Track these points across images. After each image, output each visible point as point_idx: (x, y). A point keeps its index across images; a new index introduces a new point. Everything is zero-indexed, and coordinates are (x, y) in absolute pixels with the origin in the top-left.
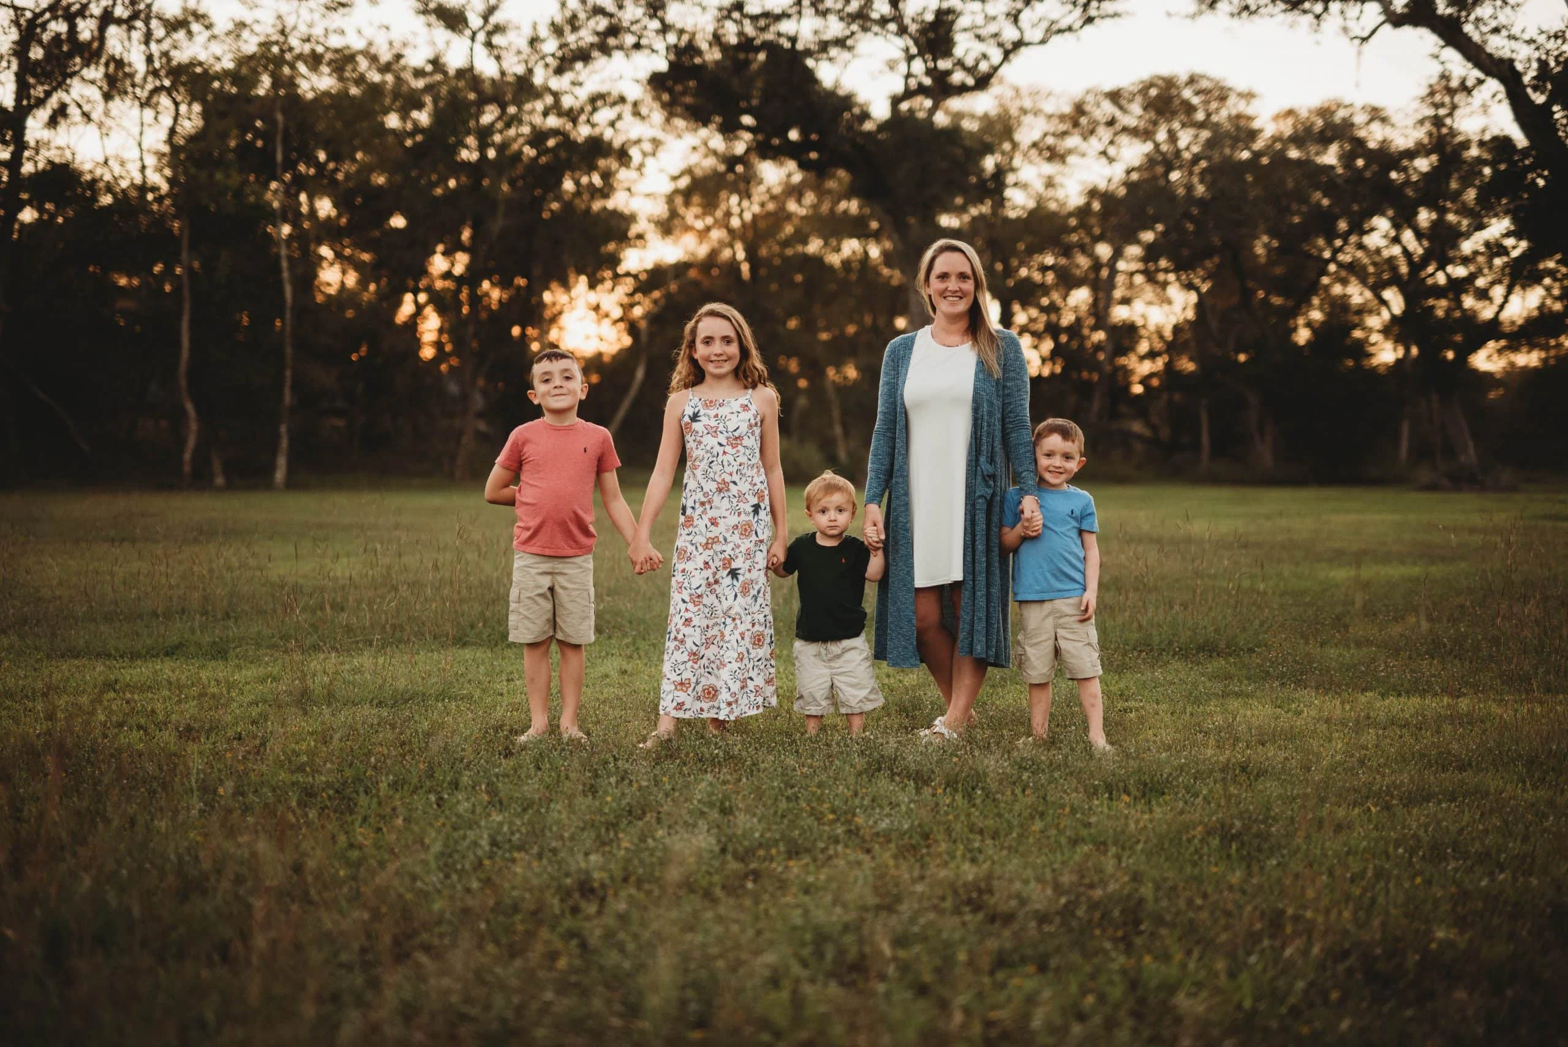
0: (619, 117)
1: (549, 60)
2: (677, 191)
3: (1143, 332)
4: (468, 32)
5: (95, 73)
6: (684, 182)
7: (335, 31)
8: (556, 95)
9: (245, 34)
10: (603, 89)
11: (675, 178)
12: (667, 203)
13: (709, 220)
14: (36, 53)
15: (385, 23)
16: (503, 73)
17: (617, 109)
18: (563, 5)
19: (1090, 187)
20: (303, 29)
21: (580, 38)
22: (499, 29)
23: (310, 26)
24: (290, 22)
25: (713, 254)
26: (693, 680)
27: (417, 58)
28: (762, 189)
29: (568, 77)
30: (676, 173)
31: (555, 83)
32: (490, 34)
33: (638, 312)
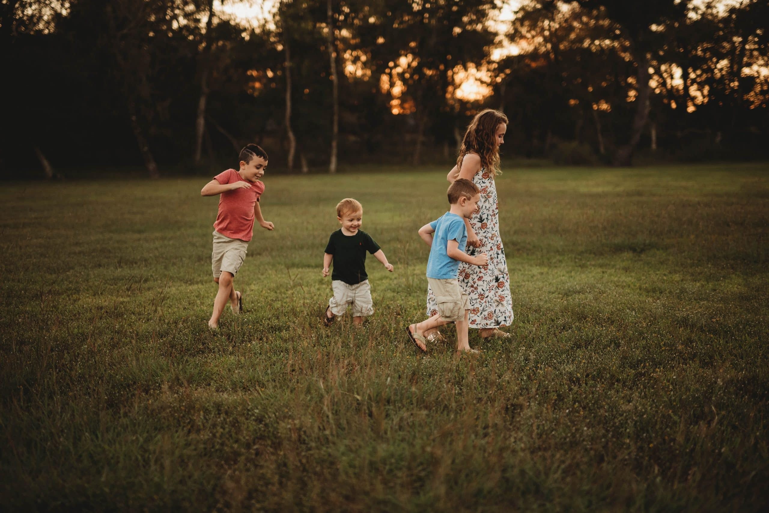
2: (517, 19)
3: (758, 81)
6: (520, 15)
11: (516, 13)
12: (512, 25)
13: (533, 33)
19: (730, 7)
25: (536, 49)
26: (481, 309)
28: (560, 16)
30: (516, 10)
33: (499, 80)
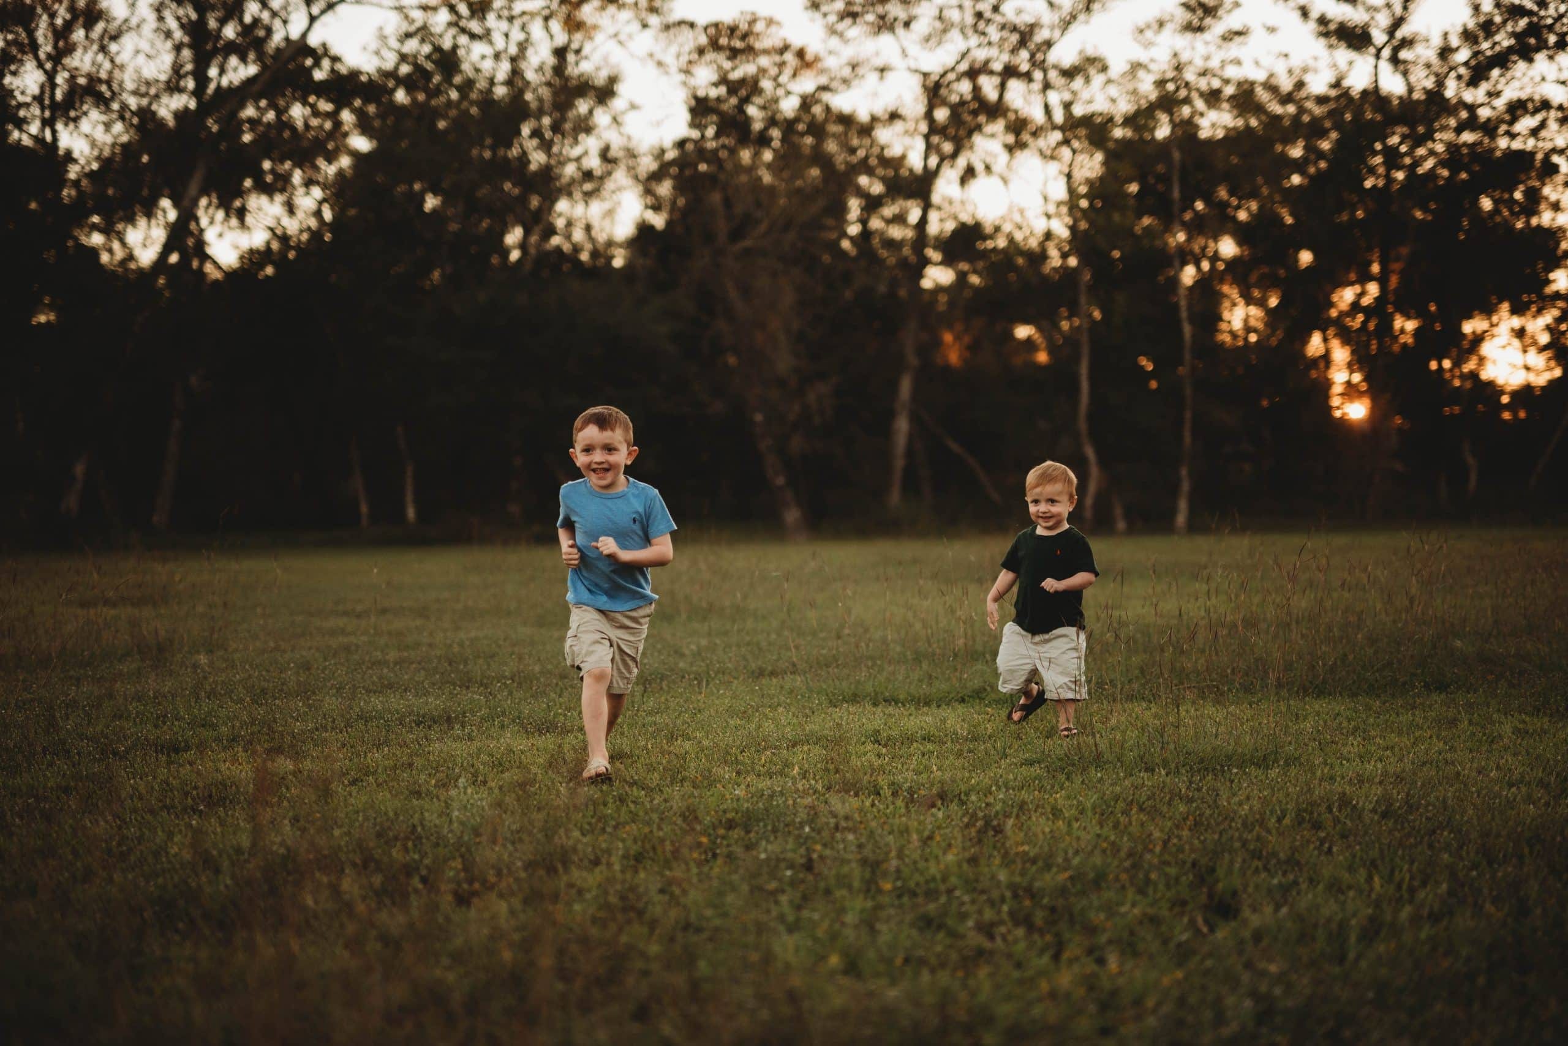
0: (1543, 125)
1: (1462, 70)
4: (1372, 50)
5: (998, 126)
7: (1231, 61)
8: (1472, 108)
9: (1141, 74)
10: (1524, 96)
14: (941, 114)
15: (1285, 51)
16: (1411, 90)
17: (1539, 117)
18: (1476, 8)
20: (1199, 63)
21: (1495, 44)
22: (1407, 43)
23: (1207, 58)
24: (1184, 57)
27: (1318, 84)
29: (1484, 87)
31: (1469, 96)
32: (1396, 50)
